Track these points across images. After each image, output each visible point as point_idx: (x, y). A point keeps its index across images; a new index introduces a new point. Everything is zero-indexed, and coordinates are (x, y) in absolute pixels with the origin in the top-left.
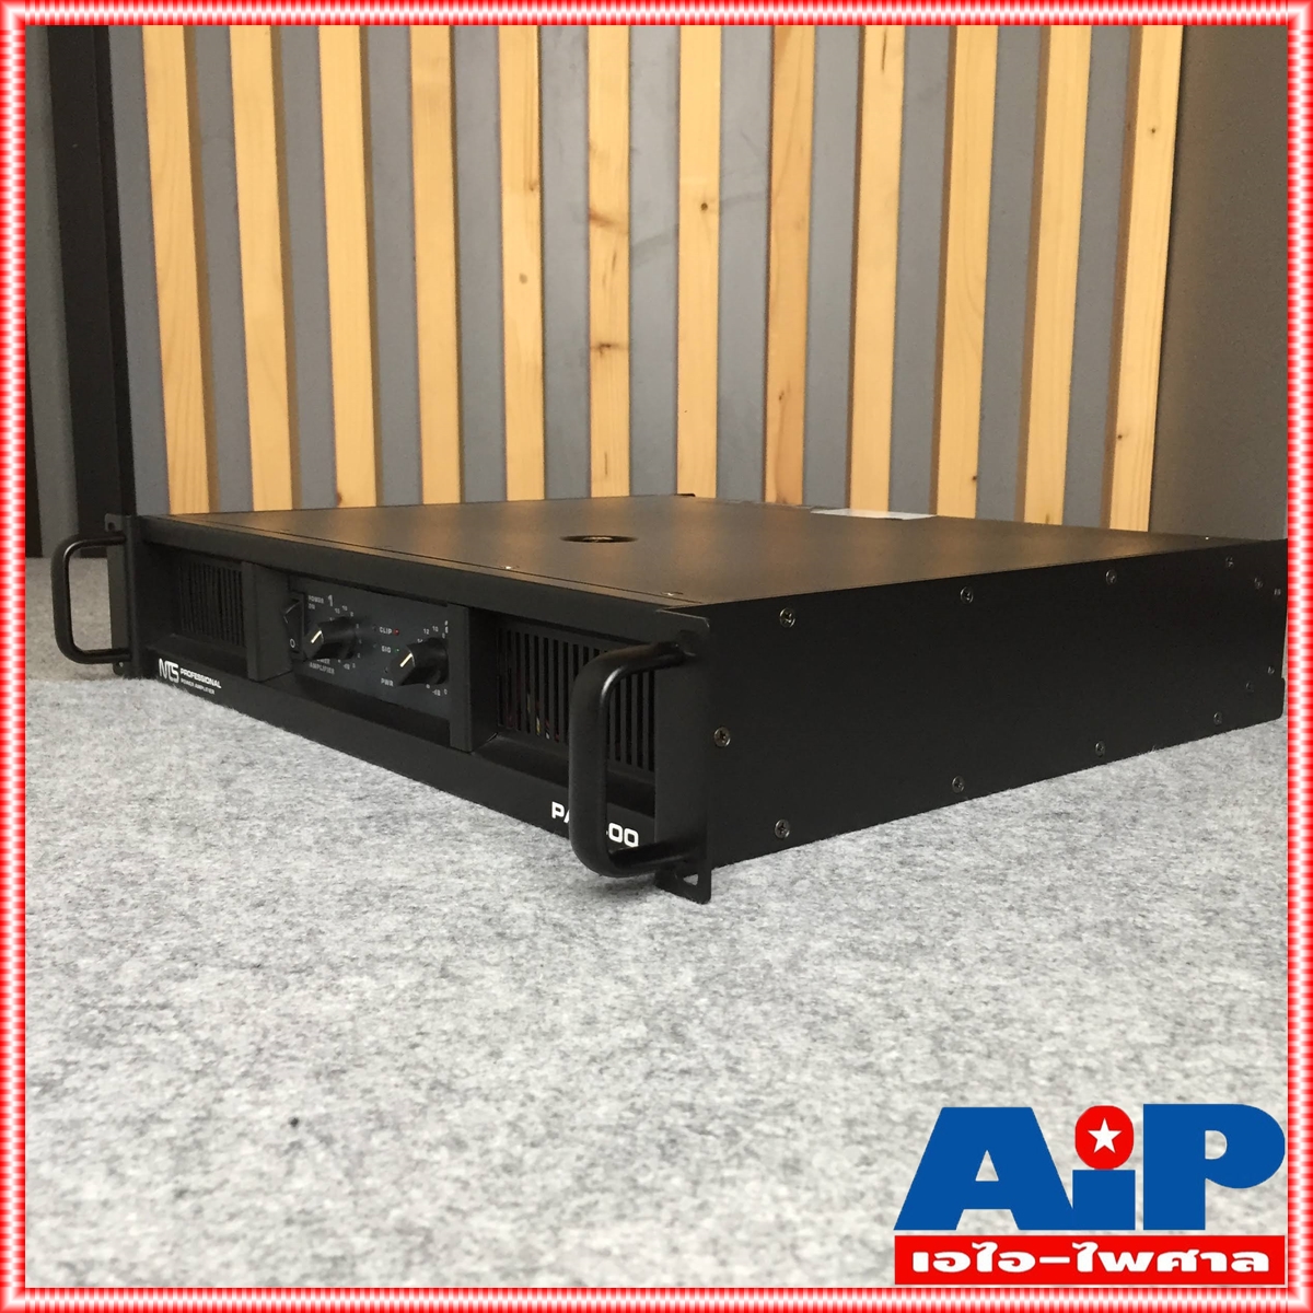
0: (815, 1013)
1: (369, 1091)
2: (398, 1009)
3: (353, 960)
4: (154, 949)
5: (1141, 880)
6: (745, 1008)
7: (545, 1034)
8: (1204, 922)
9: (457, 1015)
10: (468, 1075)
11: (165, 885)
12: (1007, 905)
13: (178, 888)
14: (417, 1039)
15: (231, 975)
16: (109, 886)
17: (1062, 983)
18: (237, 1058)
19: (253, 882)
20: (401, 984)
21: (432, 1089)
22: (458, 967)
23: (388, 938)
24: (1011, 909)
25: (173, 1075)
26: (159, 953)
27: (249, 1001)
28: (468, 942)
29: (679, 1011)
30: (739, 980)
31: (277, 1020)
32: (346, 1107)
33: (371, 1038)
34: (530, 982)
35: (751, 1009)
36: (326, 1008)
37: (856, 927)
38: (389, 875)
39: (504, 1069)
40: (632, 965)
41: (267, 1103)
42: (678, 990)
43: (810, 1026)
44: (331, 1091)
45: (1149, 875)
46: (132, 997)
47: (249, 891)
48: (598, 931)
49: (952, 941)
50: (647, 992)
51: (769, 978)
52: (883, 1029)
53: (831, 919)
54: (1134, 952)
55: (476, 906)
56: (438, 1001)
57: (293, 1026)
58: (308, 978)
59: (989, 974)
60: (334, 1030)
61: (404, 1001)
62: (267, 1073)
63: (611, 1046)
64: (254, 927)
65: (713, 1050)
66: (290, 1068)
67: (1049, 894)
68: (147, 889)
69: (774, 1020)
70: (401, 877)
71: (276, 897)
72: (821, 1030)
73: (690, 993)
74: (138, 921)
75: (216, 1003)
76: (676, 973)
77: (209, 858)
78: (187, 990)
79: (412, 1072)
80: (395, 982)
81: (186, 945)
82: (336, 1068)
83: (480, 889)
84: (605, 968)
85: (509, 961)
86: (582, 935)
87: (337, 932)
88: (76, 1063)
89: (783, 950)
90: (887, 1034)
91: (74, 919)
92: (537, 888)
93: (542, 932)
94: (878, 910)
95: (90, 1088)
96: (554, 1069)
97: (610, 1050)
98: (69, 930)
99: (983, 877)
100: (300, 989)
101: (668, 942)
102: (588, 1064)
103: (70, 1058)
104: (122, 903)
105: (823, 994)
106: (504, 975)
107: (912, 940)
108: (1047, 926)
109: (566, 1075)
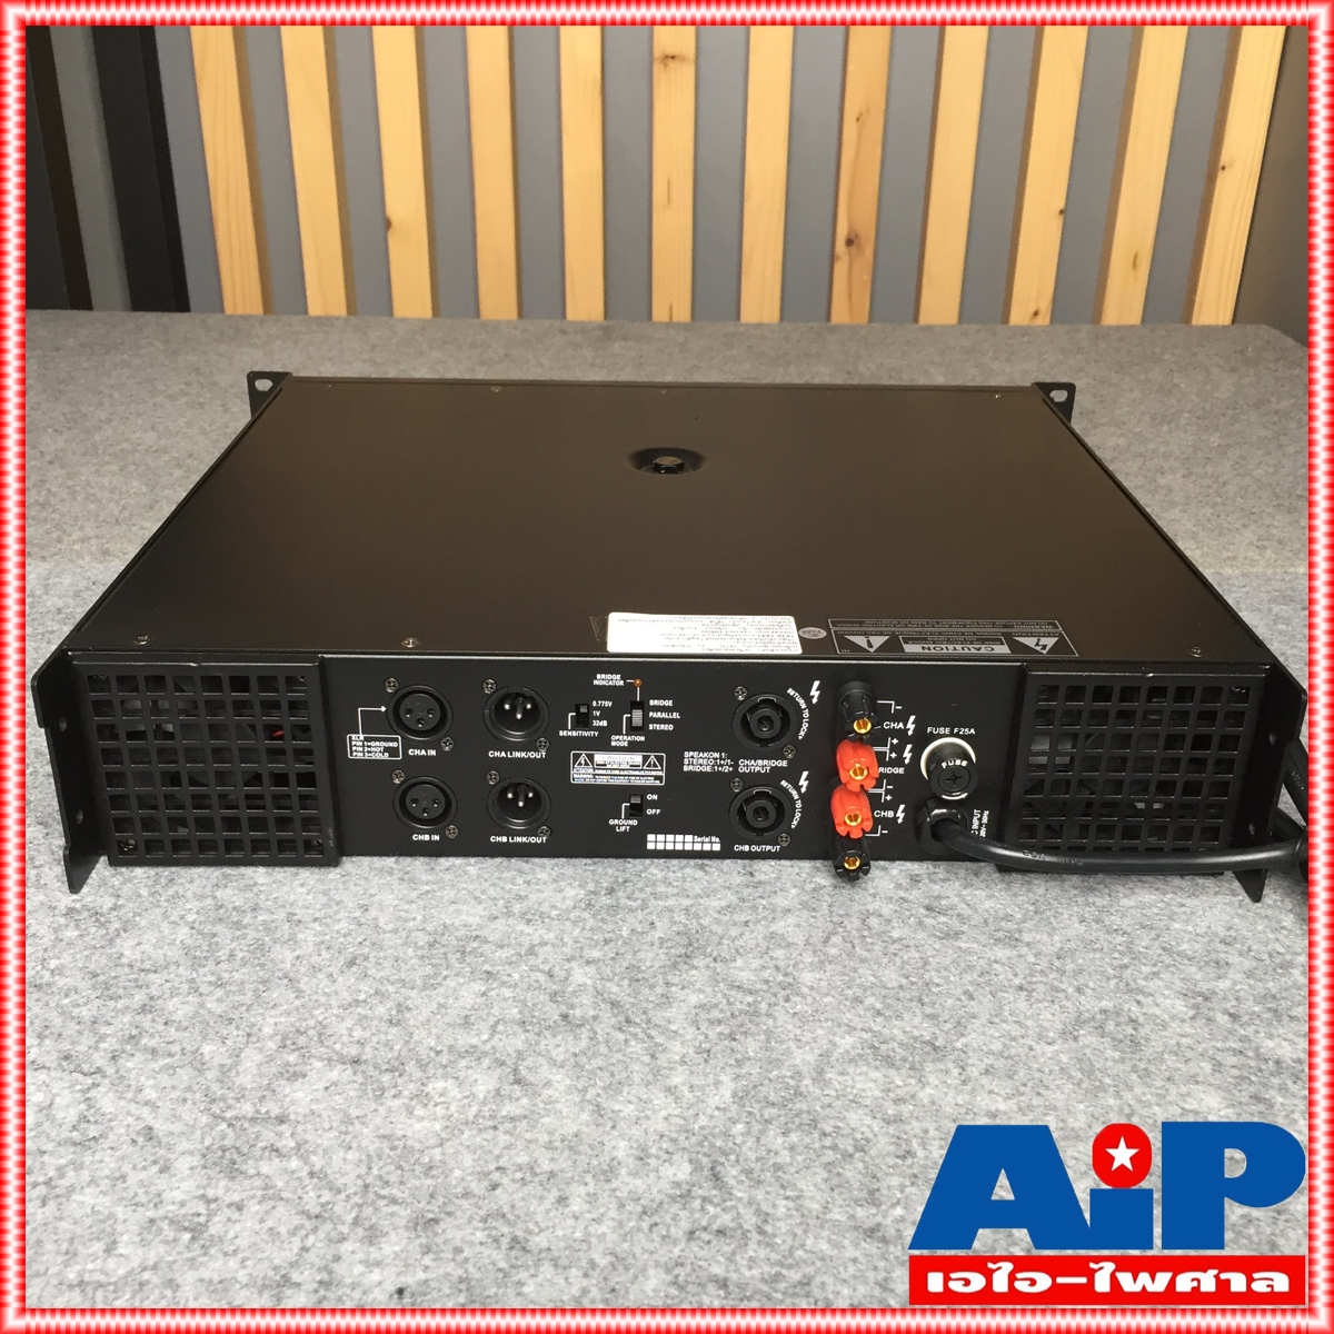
0: (834, 1147)
1: (458, 1250)
2: (480, 1131)
3: (438, 1053)
4: (267, 1030)
5: (1143, 941)
6: (775, 1139)
7: (604, 1172)
8: (1191, 1013)
9: (530, 1142)
10: (541, 1231)
11: (268, 928)
12: (1017, 981)
13: (278, 934)
14: (496, 1176)
15: (334, 1075)
16: (219, 928)
18: (348, 1197)
19: (343, 926)
20: (481, 1091)
21: (511, 1248)
22: (529, 1069)
23: (466, 1023)
24: (1021, 988)
25: (297, 1220)
26: (272, 1037)
27: (354, 1112)
28: (536, 1030)
29: (719, 1143)
30: (773, 1097)
31: (377, 1144)
32: (441, 1271)
33: (457, 1173)
34: (591, 1094)
35: (780, 1140)
36: (418, 1126)
37: (879, 1013)
38: (464, 917)
39: (571, 1222)
40: (680, 1069)
41: (377, 1264)
42: (718, 1108)
43: (828, 1166)
44: (427, 1250)
45: (1152, 934)
46: (254, 1104)
47: (341, 940)
48: (651, 1013)
49: (962, 1040)
50: (691, 1112)
51: (798, 1093)
52: (892, 1175)
53: (857, 1000)
54: (1122, 1061)
55: (543, 971)
56: (513, 1119)
57: (392, 1153)
58: (400, 1081)
59: (991, 1092)
60: (426, 1160)
61: (484, 1118)
62: (374, 1221)
63: (660, 1191)
64: (350, 999)
65: (746, 1200)
66: (393, 1214)
67: (1057, 963)
68: (252, 934)
69: (799, 1158)
70: (475, 921)
71: (366, 950)
72: (839, 1174)
73: (729, 1115)
74: (248, 986)
75: (325, 1115)
76: (717, 1083)
77: (302, 885)
78: (300, 1094)
79: (494, 1224)
80: (474, 1090)
81: (292, 1025)
82: (431, 1216)
83: (546, 944)
84: (656, 1072)
85: (572, 1060)
86: (637, 1020)
87: (423, 1007)
88: (216, 1200)
89: (812, 1049)
90: (895, 1181)
91: (193, 981)
92: (597, 942)
93: (601, 1014)
94: (901, 987)
95: (231, 1235)
96: (611, 1223)
97: (659, 1197)
98: (190, 998)
99: (1000, 934)
100: (394, 1096)
101: (712, 1035)
102: (640, 1218)
103: (211, 1193)
104: (232, 955)
105: (843, 1119)
106: (568, 1082)
107: (927, 1037)
108: (1051, 1018)
109: (621, 1231)
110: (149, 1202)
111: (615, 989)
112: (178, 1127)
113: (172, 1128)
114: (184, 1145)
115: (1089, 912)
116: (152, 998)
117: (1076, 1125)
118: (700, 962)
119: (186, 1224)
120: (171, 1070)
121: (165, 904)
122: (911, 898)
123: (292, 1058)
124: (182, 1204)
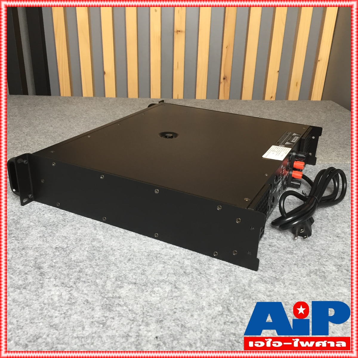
1: (169, 328)
2: (169, 300)
3: (155, 281)
4: (112, 276)
5: (323, 253)
6: (241, 300)
7: (201, 309)
8: (337, 270)
9: (182, 302)
10: (188, 323)
11: (106, 251)
12: (294, 263)
13: (110, 253)
14: (175, 310)
15: (130, 287)
16: (94, 252)
18: (139, 316)
19: (126, 251)
20: (167, 290)
21: (182, 327)
22: (178, 285)
23: (161, 274)
24: (295, 264)
25: (128, 321)
26: (113, 278)
27: (137, 296)
28: (178, 276)
29: (228, 302)
30: (239, 291)
31: (144, 303)
32: (166, 333)
34: (195, 290)
36: (153, 299)
38: (155, 248)
39: (195, 321)
40: (215, 284)
41: (150, 331)
42: (226, 294)
44: (161, 328)
45: (325, 251)
46: (112, 294)
47: (126, 254)
48: (206, 271)
49: (283, 277)
50: (220, 294)
51: (245, 290)
54: (322, 281)
55: (177, 261)
56: (176, 297)
57: (148, 305)
58: (147, 288)
59: (292, 289)
60: (157, 307)
61: (169, 296)
62: (147, 321)
63: (215, 313)
64: (131, 268)
65: (237, 315)
66: (151, 319)
67: (303, 258)
68: (103, 253)
69: (248, 305)
70: (158, 249)
71: (132, 257)
73: (229, 295)
74: (105, 266)
75: (130, 296)
76: (225, 288)
77: (113, 241)
78: (123, 292)
79: (177, 321)
80: (166, 290)
81: (118, 275)
82: (161, 320)
83: (177, 255)
84: (210, 285)
85: (188, 283)
86: (203, 273)
87: (149, 271)
88: (107, 317)
89: (247, 279)
91: (90, 265)
92: (189, 254)
94: (266, 264)
95: (112, 325)
96: (205, 321)
97: (215, 315)
98: (91, 269)
99: (288, 252)
100: (146, 292)
101: (222, 276)
102: (212, 320)
103: (106, 315)
104: (99, 259)
105: (257, 296)
106: (188, 288)
107: (274, 276)
108: (304, 271)
109: (208, 323)
110: (91, 317)
111: (196, 266)
112: (94, 300)
113: (93, 300)
114: (97, 304)
115: (309, 246)
116: (81, 269)
117: (313, 296)
119: (101, 323)
120: (90, 286)
121: (80, 246)
122: (265, 243)
123: (119, 283)
124: (99, 318)
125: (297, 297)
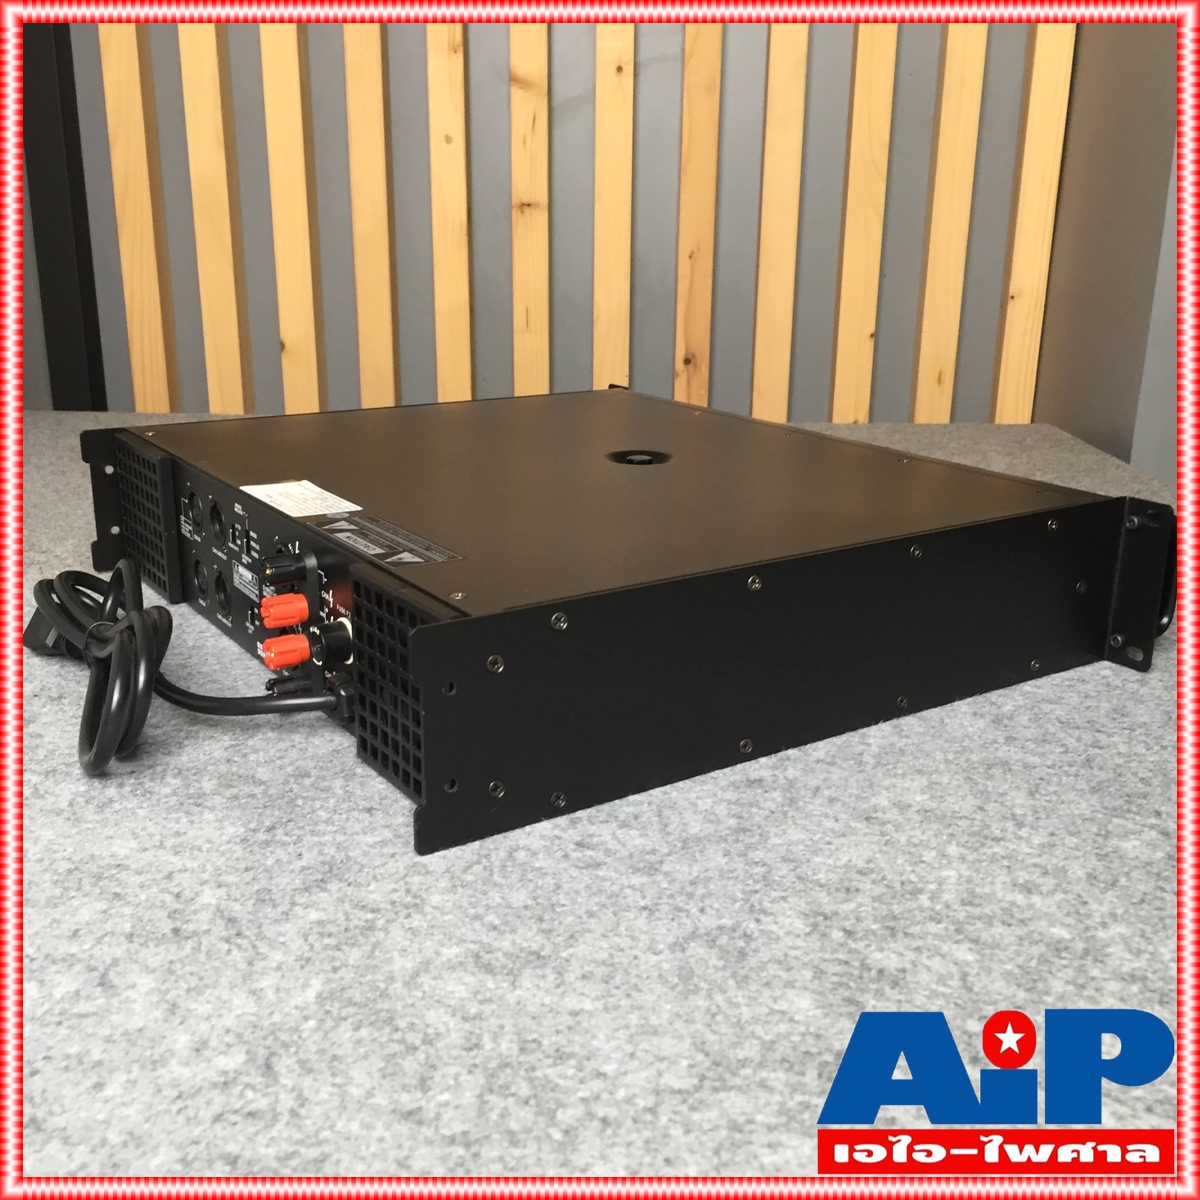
0: (402, 1041)
5: (780, 872)
6: (345, 1034)
7: (154, 1062)
8: (808, 930)
9: (88, 1035)
10: (64, 1112)
12: (643, 903)
17: (640, 1008)
20: (60, 992)
22: (119, 974)
24: (645, 908)
28: (141, 941)
29: (283, 1037)
30: (358, 998)
34: (171, 995)
35: (348, 1035)
37: (495, 928)
38: (114, 849)
39: (98, 1106)
40: (273, 973)
42: (297, 1007)
43: (389, 1059)
45: (792, 866)
48: (264, 928)
49: (570, 950)
50: (268, 1010)
51: (384, 995)
52: (453, 1064)
53: (477, 917)
54: (724, 968)
55: (171, 893)
56: (81, 1016)
59: (582, 994)
63: (204, 1079)
65: (289, 1087)
67: (689, 889)
69: (362, 1050)
70: (123, 852)
72: (397, 1064)
73: (305, 1013)
76: (306, 985)
83: (186, 870)
84: (247, 977)
85: (166, 967)
86: (247, 933)
89: (414, 958)
90: (452, 1070)
92: (237, 870)
93: (214, 928)
94: (526, 907)
96: (140, 1107)
97: (200, 1084)
99: (641, 865)
101: (317, 945)
102: (172, 1103)
105: (421, 1017)
106: (153, 985)
107: (535, 947)
108: (665, 932)
109: (148, 1114)
111: (237, 908)
118: (333, 886)
125: (585, 1025)
